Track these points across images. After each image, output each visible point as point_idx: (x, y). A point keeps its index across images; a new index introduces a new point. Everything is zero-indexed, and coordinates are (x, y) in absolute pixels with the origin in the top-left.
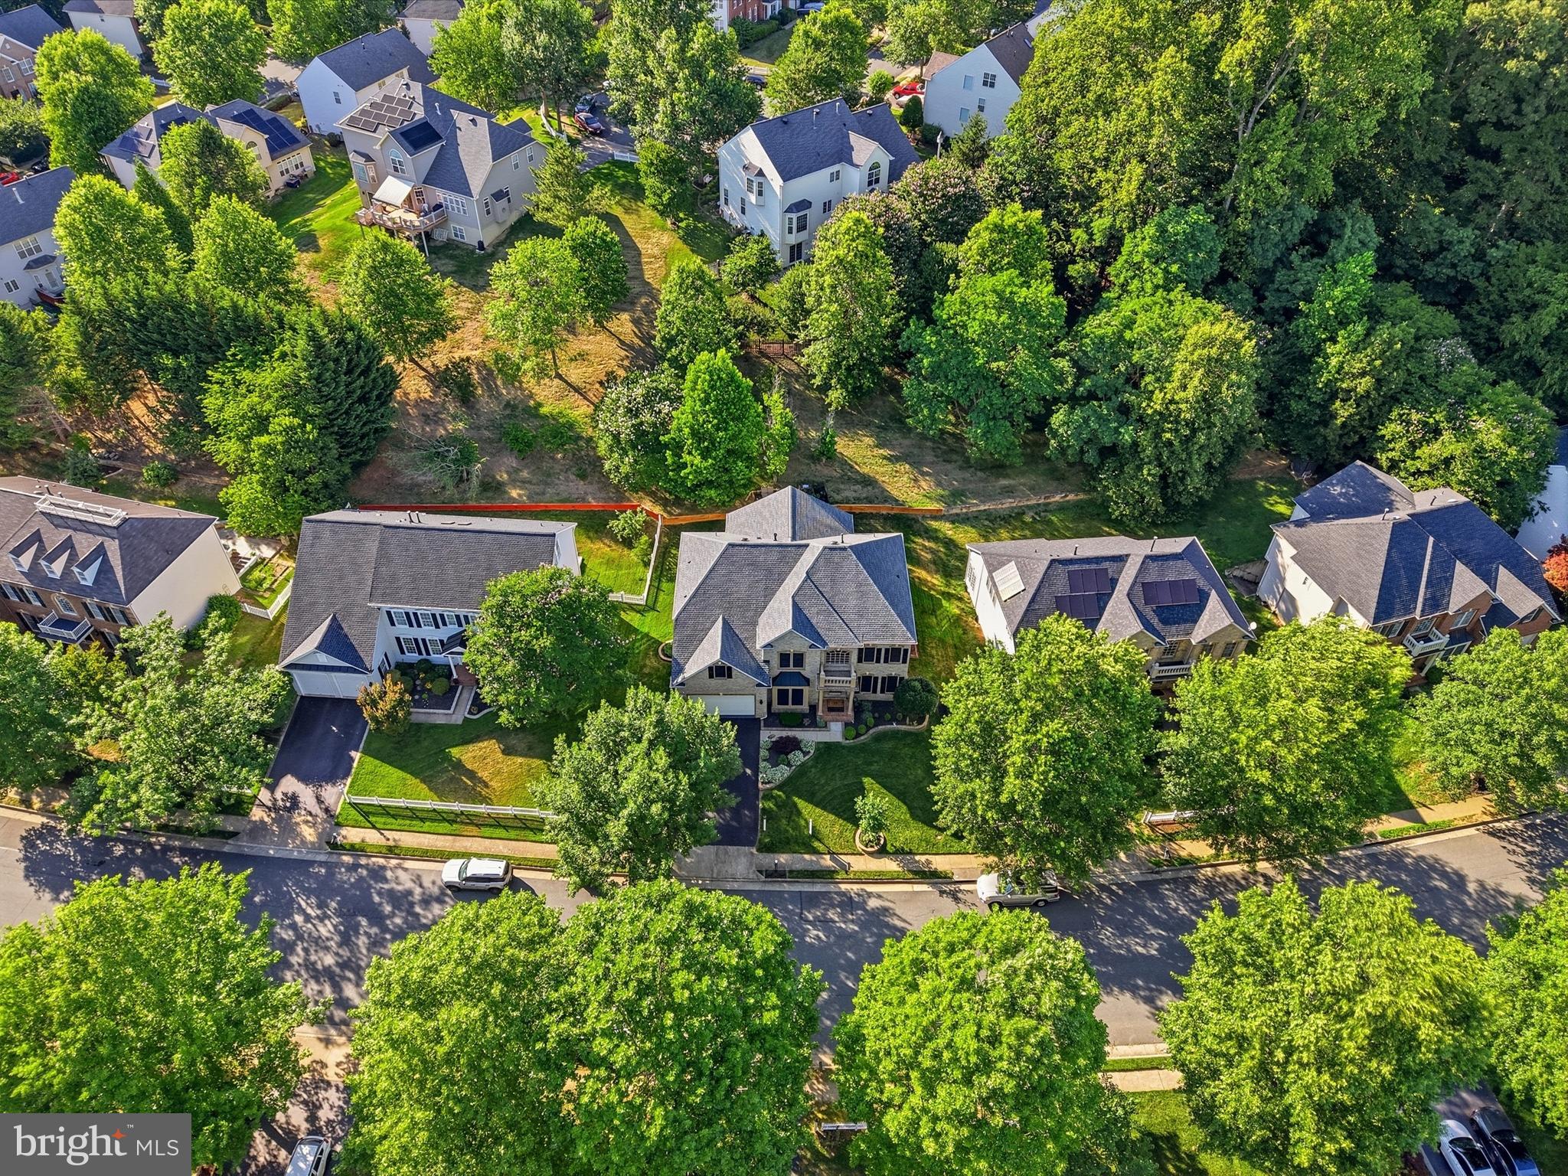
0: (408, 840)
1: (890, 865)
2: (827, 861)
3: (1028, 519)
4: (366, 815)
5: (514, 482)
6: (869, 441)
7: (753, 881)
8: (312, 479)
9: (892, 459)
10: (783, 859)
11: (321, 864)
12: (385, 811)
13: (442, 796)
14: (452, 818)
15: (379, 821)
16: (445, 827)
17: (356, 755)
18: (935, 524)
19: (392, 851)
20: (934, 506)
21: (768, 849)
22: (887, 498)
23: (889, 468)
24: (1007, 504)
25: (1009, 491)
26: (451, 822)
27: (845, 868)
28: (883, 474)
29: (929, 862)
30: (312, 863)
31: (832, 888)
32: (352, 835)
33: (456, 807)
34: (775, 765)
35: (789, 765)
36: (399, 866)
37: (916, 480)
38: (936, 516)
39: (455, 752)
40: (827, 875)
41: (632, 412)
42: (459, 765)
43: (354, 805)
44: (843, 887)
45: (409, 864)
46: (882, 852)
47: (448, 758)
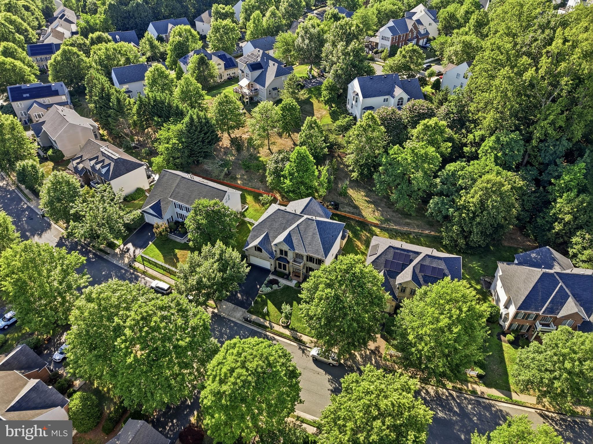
0: (150, 271)
1: (287, 332)
2: (267, 324)
3: (411, 237)
4: (143, 260)
5: (241, 179)
6: (363, 193)
7: (240, 320)
8: (177, 161)
9: (368, 202)
10: (254, 317)
11: (125, 270)
12: (149, 261)
13: (166, 262)
14: (165, 269)
15: (145, 263)
16: (162, 271)
17: (150, 243)
18: (374, 228)
19: (144, 273)
20: (377, 222)
21: (250, 312)
22: (360, 214)
23: (366, 205)
24: (405, 229)
25: (408, 225)
26: (164, 270)
27: (272, 328)
28: (363, 206)
29: (301, 336)
30: (122, 268)
31: (264, 332)
32: (137, 265)
33: (167, 266)
34: (267, 287)
35: (272, 288)
36: (144, 278)
37: (374, 211)
38: (376, 226)
39: (177, 251)
40: (265, 327)
41: (276, 162)
42: (175, 255)
43: (142, 257)
44: (268, 333)
45: (147, 278)
46: (287, 327)
47: (174, 252)
